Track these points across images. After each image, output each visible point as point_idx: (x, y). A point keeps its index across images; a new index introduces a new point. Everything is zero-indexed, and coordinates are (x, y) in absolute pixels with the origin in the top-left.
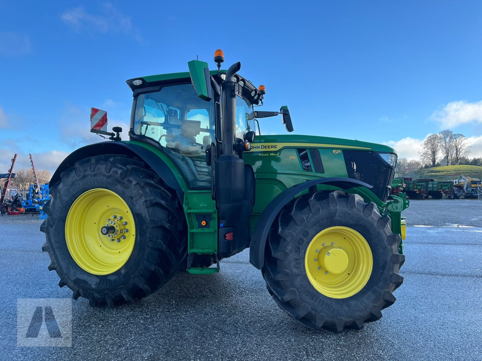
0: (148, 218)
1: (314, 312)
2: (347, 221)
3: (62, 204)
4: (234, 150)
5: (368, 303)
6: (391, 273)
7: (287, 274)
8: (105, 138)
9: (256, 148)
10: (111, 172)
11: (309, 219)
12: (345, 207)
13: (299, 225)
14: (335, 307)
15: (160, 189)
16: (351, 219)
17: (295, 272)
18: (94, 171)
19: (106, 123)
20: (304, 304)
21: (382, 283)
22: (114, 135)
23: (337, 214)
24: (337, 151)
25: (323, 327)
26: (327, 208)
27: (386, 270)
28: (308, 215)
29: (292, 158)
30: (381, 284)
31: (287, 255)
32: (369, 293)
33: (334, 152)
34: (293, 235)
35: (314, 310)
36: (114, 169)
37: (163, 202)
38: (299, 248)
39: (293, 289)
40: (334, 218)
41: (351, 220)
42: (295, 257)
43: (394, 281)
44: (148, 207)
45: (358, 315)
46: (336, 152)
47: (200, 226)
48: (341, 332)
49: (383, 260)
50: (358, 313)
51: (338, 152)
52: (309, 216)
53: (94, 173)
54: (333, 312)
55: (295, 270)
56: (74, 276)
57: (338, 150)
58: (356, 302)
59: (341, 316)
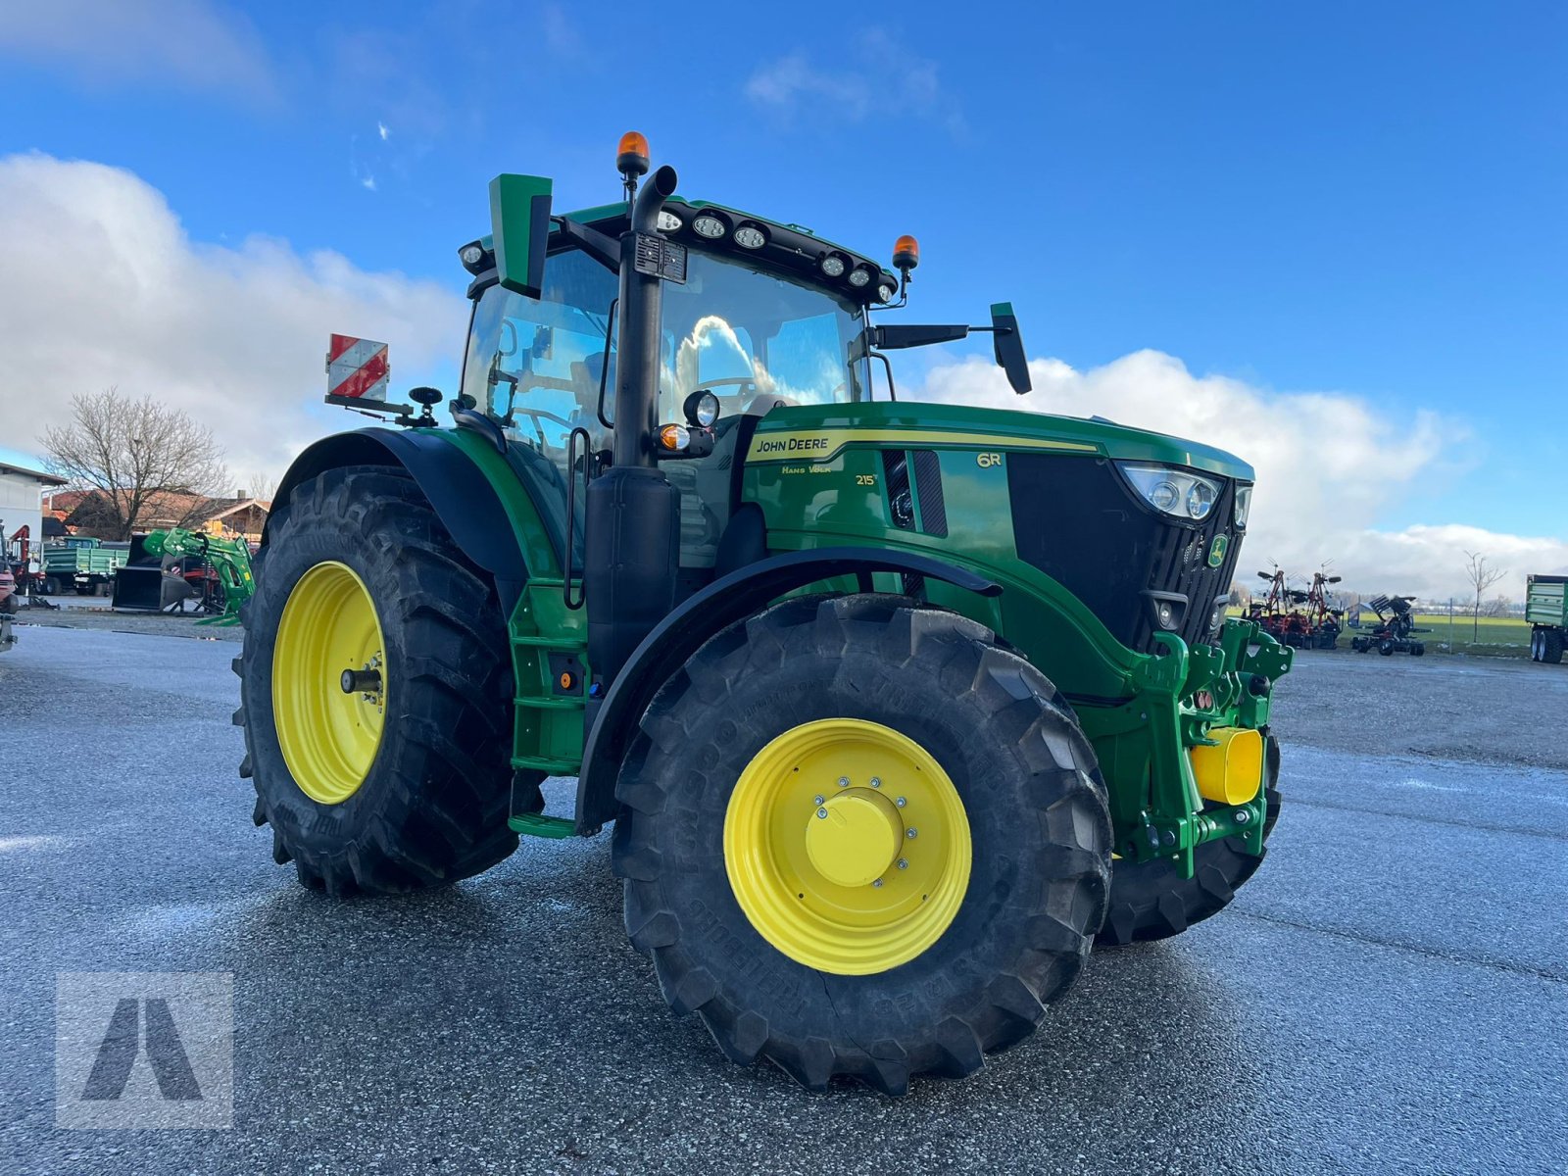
0: (404, 650)
1: (729, 1003)
2: (875, 701)
3: (268, 601)
4: (644, 454)
5: (930, 1009)
6: (1031, 913)
7: (653, 862)
8: (384, 421)
9: (776, 447)
10: (348, 515)
11: (740, 684)
12: (873, 652)
13: (705, 703)
14: (805, 999)
15: (455, 568)
16: (890, 696)
17: (680, 857)
18: (320, 513)
19: (385, 377)
20: (699, 968)
21: (992, 944)
22: (411, 410)
23: (839, 677)
24: (989, 458)
25: (761, 1057)
26: (806, 652)
27: (1010, 900)
28: (740, 673)
29: (863, 481)
30: (987, 946)
31: (658, 795)
32: (941, 974)
33: (979, 460)
34: (684, 732)
35: (732, 994)
36: (355, 507)
37: (447, 608)
38: (700, 779)
39: (668, 912)
40: (829, 689)
41: (891, 700)
42: (684, 808)
43: (1041, 946)
44: (405, 621)
45: (886, 1044)
46: (986, 462)
47: (558, 690)
48: (819, 1089)
49: (1002, 858)
50: (886, 1037)
51: (993, 460)
52: (743, 676)
53: (320, 516)
54: (797, 1013)
55: (680, 854)
56: (278, 798)
57: (992, 455)
58: (884, 997)
59: (819, 1035)
